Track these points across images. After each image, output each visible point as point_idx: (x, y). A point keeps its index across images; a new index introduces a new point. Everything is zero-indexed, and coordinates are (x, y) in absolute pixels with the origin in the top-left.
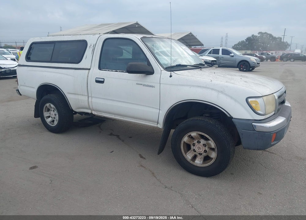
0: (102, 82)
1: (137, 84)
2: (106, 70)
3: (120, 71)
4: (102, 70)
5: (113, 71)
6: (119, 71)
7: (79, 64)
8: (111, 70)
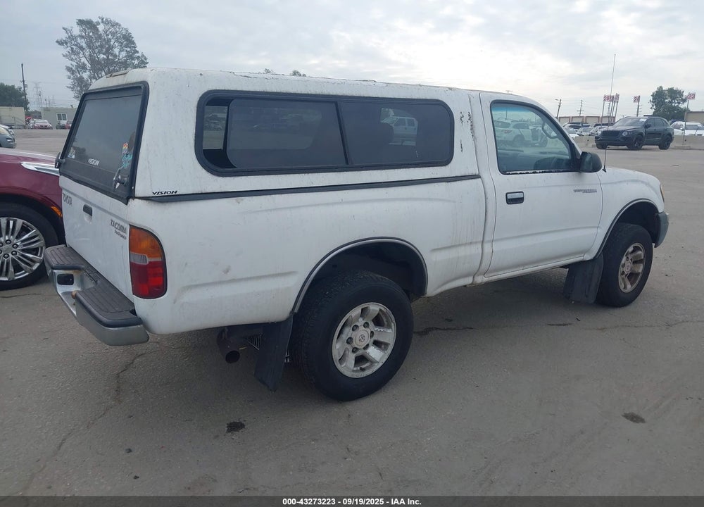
0: (520, 200)
1: (576, 191)
2: (516, 174)
3: (541, 171)
4: (509, 174)
5: (529, 172)
6: (538, 171)
7: (449, 165)
8: (524, 172)
